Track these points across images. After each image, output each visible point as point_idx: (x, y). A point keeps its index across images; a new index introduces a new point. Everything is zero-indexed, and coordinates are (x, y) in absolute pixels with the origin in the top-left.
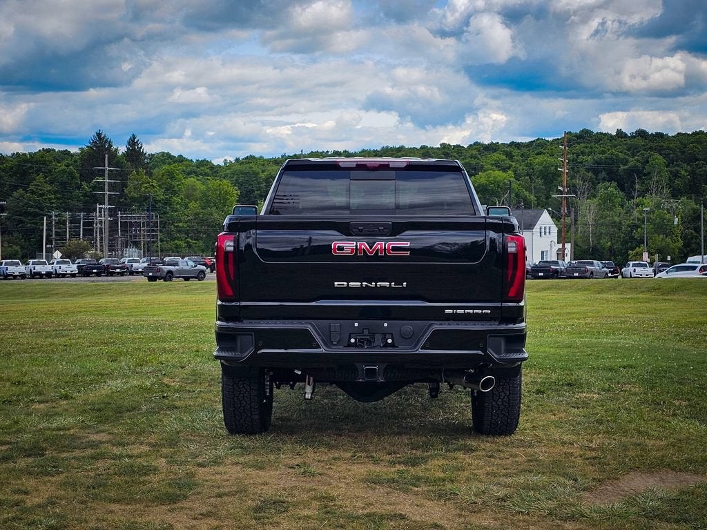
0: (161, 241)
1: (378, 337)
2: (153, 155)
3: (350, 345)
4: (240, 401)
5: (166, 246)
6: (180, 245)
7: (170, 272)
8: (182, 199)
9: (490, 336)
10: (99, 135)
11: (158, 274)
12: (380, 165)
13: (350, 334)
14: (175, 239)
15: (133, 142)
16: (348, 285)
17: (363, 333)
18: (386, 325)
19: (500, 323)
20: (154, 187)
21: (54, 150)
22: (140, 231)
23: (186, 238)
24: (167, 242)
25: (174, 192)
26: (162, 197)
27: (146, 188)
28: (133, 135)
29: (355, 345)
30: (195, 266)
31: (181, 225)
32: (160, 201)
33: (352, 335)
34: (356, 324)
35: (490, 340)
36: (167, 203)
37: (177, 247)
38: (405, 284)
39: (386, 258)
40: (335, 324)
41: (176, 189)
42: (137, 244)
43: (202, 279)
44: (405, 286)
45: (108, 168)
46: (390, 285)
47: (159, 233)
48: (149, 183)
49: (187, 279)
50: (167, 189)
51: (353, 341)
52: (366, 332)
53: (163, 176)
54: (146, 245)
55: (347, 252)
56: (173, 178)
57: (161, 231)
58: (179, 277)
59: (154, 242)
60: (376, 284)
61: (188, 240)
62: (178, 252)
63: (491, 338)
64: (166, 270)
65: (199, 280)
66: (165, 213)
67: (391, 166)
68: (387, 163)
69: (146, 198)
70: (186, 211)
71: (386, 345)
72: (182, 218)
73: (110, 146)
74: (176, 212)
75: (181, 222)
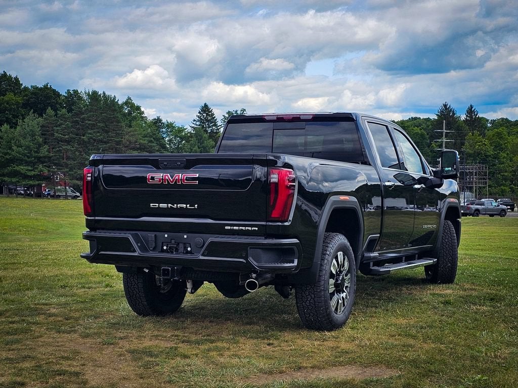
0: (490, 186)
1: (181, 245)
2: (494, 121)
3: (163, 251)
4: (133, 291)
5: (494, 190)
6: (505, 189)
7: (477, 210)
8: (508, 154)
9: (251, 248)
10: (445, 106)
11: (468, 212)
12: (293, 118)
13: (163, 243)
14: (501, 185)
15: (470, 111)
16: (159, 206)
17: (171, 242)
18: (185, 237)
19: (266, 238)
20: (485, 145)
21: (420, 118)
22: (473, 178)
23: (510, 184)
24: (495, 187)
25: (502, 150)
26: (492, 153)
27: (479, 146)
28: (471, 105)
29: (166, 251)
30: (498, 206)
31: (506, 174)
32: (490, 156)
33: (164, 244)
34: (166, 236)
35: (250, 251)
36: (496, 157)
37: (503, 191)
38: (196, 205)
39: (182, 186)
40: (151, 235)
41: (503, 146)
42: (470, 189)
43: (504, 216)
44: (196, 207)
45: (445, 131)
46: (186, 206)
47: (487, 181)
48: (482, 142)
49: (492, 215)
50: (496, 147)
51: (165, 248)
52: (173, 241)
53: (493, 136)
54: (478, 191)
55: (156, 181)
56: (501, 138)
57: (489, 179)
58: (485, 214)
59: (484, 187)
60: (177, 206)
61: (512, 186)
62: (503, 195)
63: (251, 250)
64: (474, 209)
65: (501, 217)
66: (494, 165)
67: (301, 118)
68: (298, 116)
69: (479, 154)
70: (510, 164)
71: (188, 252)
72: (507, 169)
73: (454, 114)
74: (502, 164)
75: (506, 172)
